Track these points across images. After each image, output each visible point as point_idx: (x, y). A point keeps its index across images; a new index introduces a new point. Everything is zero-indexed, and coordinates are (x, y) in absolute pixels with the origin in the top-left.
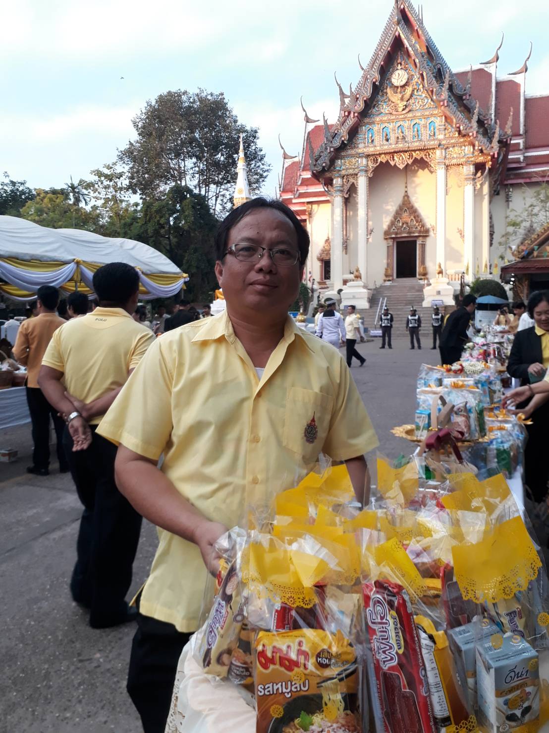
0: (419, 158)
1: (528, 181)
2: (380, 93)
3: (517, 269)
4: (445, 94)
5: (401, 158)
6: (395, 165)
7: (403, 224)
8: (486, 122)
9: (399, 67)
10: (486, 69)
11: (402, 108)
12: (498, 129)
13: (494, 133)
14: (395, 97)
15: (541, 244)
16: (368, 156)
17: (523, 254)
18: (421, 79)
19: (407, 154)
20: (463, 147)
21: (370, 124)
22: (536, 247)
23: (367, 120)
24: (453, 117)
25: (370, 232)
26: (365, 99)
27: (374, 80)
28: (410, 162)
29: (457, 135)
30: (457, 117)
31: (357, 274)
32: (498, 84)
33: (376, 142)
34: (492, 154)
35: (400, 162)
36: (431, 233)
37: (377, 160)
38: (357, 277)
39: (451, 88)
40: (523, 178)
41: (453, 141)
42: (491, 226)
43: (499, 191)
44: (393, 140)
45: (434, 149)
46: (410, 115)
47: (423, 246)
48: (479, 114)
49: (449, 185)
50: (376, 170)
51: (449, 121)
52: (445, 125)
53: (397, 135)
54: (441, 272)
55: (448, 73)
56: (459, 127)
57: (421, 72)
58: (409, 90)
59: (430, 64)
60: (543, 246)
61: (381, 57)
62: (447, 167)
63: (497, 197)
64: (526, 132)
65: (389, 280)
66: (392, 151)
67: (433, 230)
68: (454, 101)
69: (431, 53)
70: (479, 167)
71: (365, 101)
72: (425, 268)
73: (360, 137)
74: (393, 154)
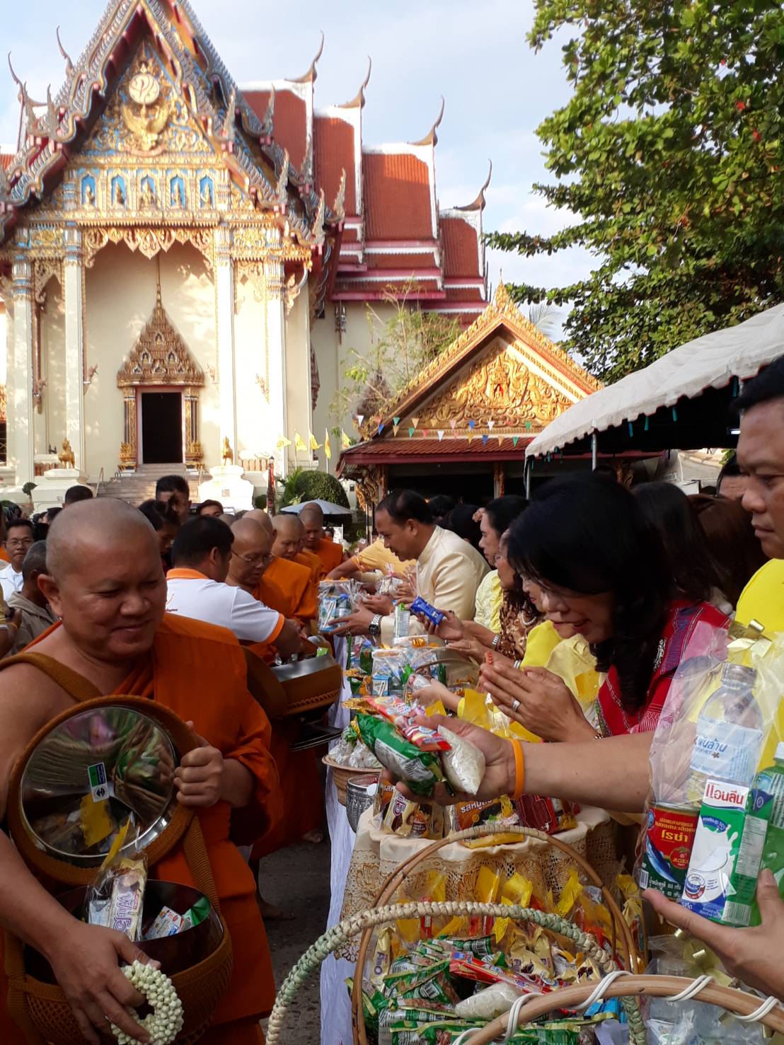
0: (183, 242)
1: (371, 297)
2: (107, 112)
3: (367, 456)
4: (229, 132)
5: (148, 238)
6: (137, 250)
7: (155, 361)
8: (300, 189)
9: (144, 69)
10: (295, 92)
11: (150, 145)
12: (321, 208)
13: (316, 210)
14: (137, 124)
15: (404, 415)
16: (83, 229)
17: (375, 430)
18: (184, 96)
19: (160, 234)
20: (263, 230)
21: (88, 167)
22: (396, 420)
23: (81, 159)
24: (243, 174)
25: (88, 373)
26: (77, 118)
27: (96, 86)
28: (166, 246)
29: (251, 207)
30: (251, 177)
31: (64, 453)
32: (318, 122)
33: (100, 202)
34: (313, 247)
35: (147, 245)
36: (209, 381)
37: (101, 237)
38: (64, 459)
39: (238, 121)
40: (364, 292)
41: (244, 217)
42: (314, 376)
43: (324, 311)
44: (132, 202)
45: (209, 227)
46: (165, 160)
47: (194, 405)
48: (290, 174)
49: (239, 297)
50: (101, 256)
51: (236, 179)
52: (229, 186)
53: (140, 194)
54: (228, 455)
55: (234, 92)
56: (256, 194)
57: (184, 85)
58: (161, 117)
59: (201, 73)
60: (407, 418)
61: (109, 47)
62: (235, 263)
63: (320, 322)
64: (366, 210)
65: (129, 468)
66: (132, 223)
67: (213, 377)
68: (244, 144)
69: (202, 55)
70: (292, 268)
71: (78, 124)
72: (198, 446)
73: (68, 190)
74: (132, 228)
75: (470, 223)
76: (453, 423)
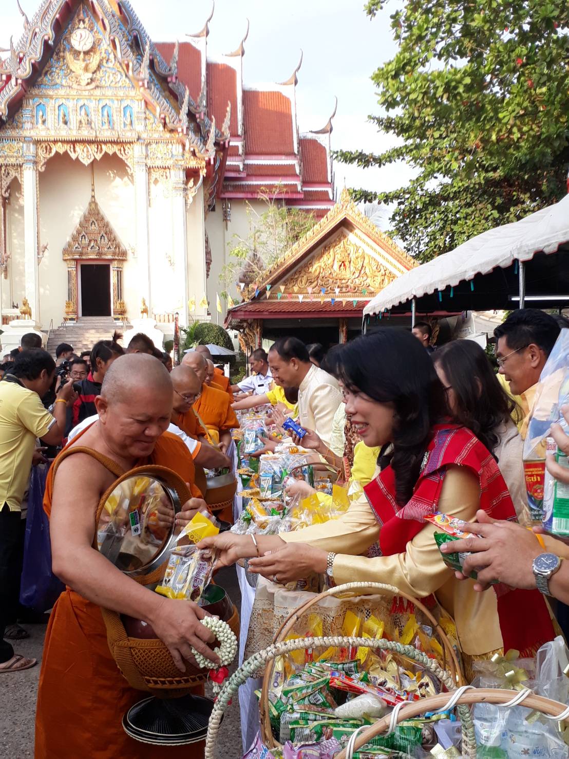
0: (111, 153)
1: (249, 196)
2: (55, 57)
3: (247, 313)
4: (145, 72)
5: (85, 150)
6: (77, 159)
7: (90, 241)
8: (197, 116)
9: (82, 25)
10: (194, 44)
11: (86, 82)
12: (213, 130)
13: (209, 132)
14: (77, 65)
15: (274, 283)
16: (37, 142)
17: (253, 294)
18: (111, 45)
19: (94, 147)
20: (170, 146)
21: (41, 97)
22: (268, 287)
23: (35, 91)
24: (155, 104)
25: (41, 249)
26: (33, 61)
27: (46, 38)
28: (99, 156)
29: (161, 128)
30: (161, 106)
31: (24, 308)
32: (209, 66)
33: (49, 123)
34: (207, 159)
35: (85, 155)
36: (130, 256)
37: (51, 149)
38: (24, 313)
39: (152, 65)
40: (244, 192)
41: (156, 136)
42: (208, 253)
43: (214, 206)
44: (73, 123)
45: (130, 143)
46: (98, 92)
47: (119, 274)
48: (190, 105)
49: (152, 194)
50: (50, 163)
51: (150, 107)
52: (145, 113)
53: (79, 118)
54: (145, 311)
55: (148, 43)
56: (165, 119)
57: (112, 38)
58: (94, 61)
59: (124, 29)
60: (276, 286)
61: (56, 8)
62: (149, 169)
63: (211, 213)
64: (245, 132)
65: (72, 319)
66: (73, 139)
67: (133, 253)
68: (156, 82)
69: (125, 17)
70: (191, 174)
71: (33, 65)
72: (122, 304)
73: (26, 114)
74: (74, 143)
75: (321, 143)
76: (310, 290)
